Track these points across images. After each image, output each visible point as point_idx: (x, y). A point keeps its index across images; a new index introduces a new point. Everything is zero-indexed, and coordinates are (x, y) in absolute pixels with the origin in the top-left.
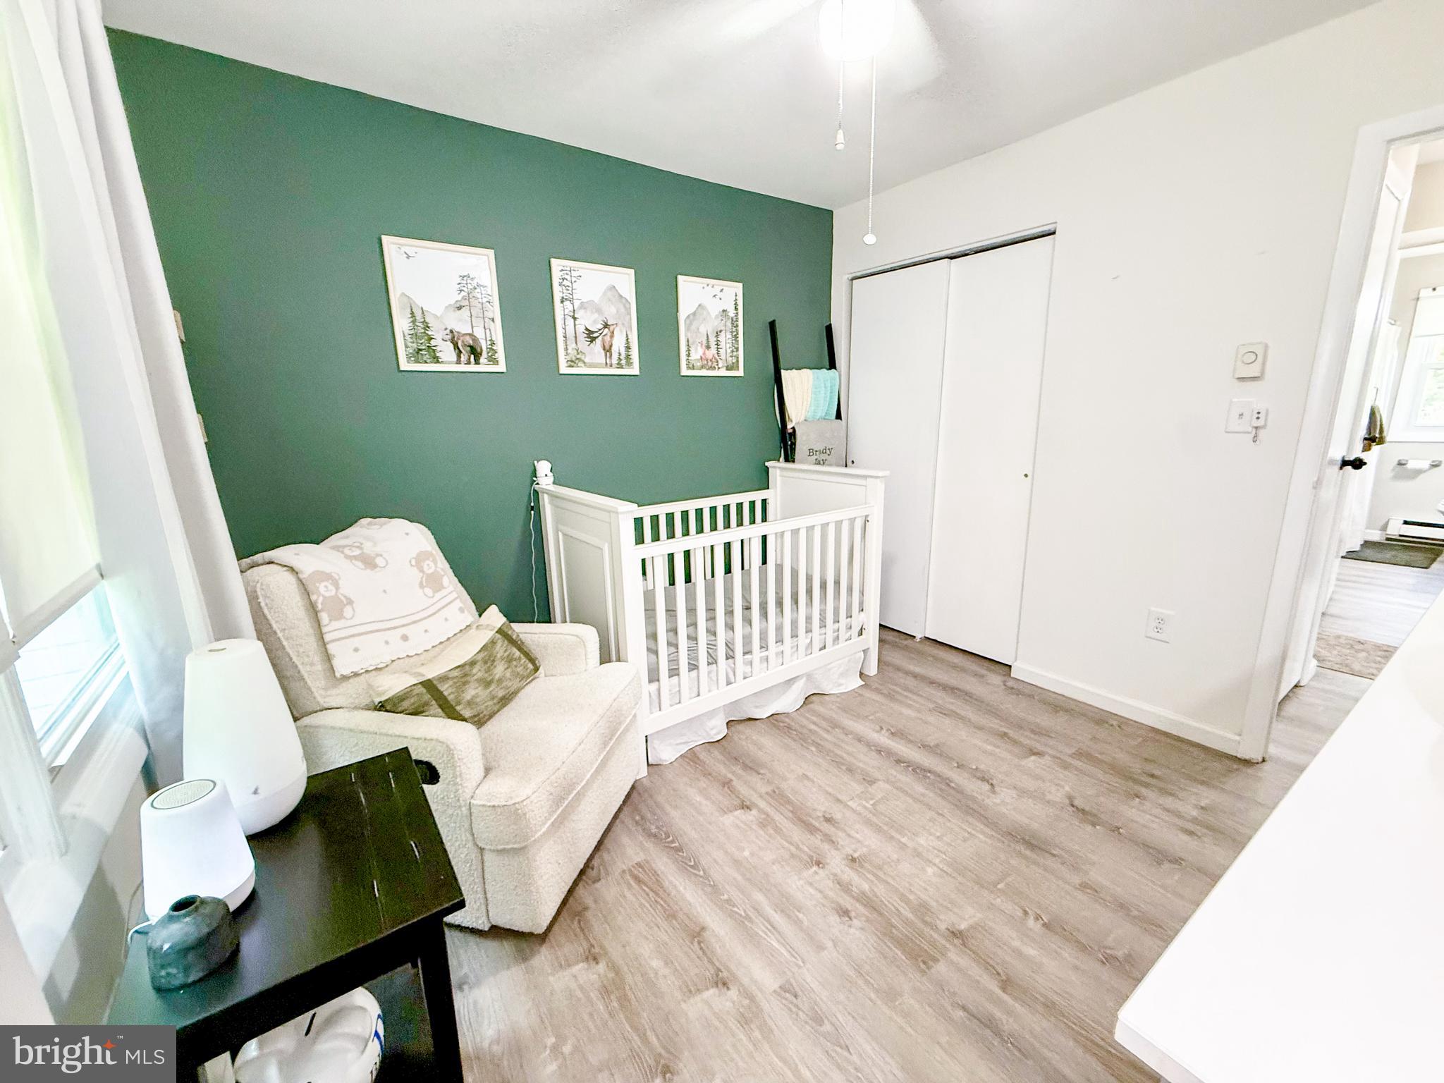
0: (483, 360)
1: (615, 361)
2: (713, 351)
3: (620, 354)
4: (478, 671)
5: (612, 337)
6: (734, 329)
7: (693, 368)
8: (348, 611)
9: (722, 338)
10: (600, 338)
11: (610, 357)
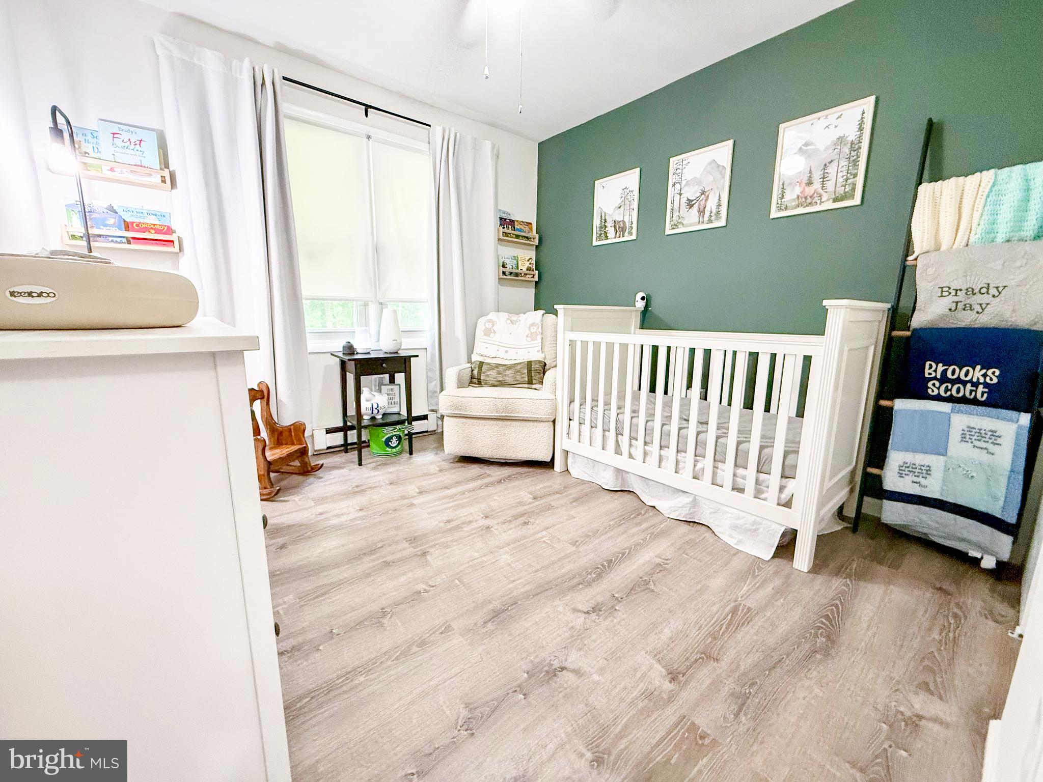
0: (626, 234)
3: (711, 212)
5: (706, 200)
7: (786, 209)
8: (492, 335)
9: (832, 170)
10: (697, 203)
11: (703, 217)
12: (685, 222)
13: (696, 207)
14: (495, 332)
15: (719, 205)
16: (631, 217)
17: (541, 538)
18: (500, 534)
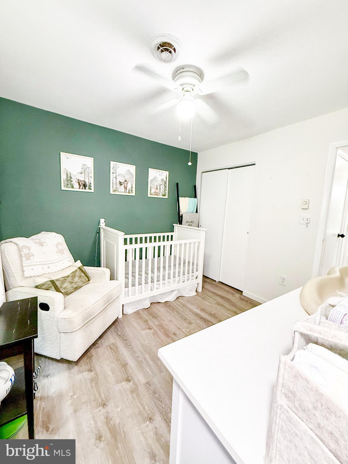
0: (87, 188)
1: (128, 191)
2: (158, 190)
3: (129, 189)
4: (69, 279)
5: (127, 184)
6: (165, 184)
7: (152, 195)
8: (32, 258)
9: (161, 187)
10: (124, 184)
11: (126, 190)
12: (119, 190)
13: (123, 185)
14: (33, 255)
15: (132, 188)
16: (90, 180)
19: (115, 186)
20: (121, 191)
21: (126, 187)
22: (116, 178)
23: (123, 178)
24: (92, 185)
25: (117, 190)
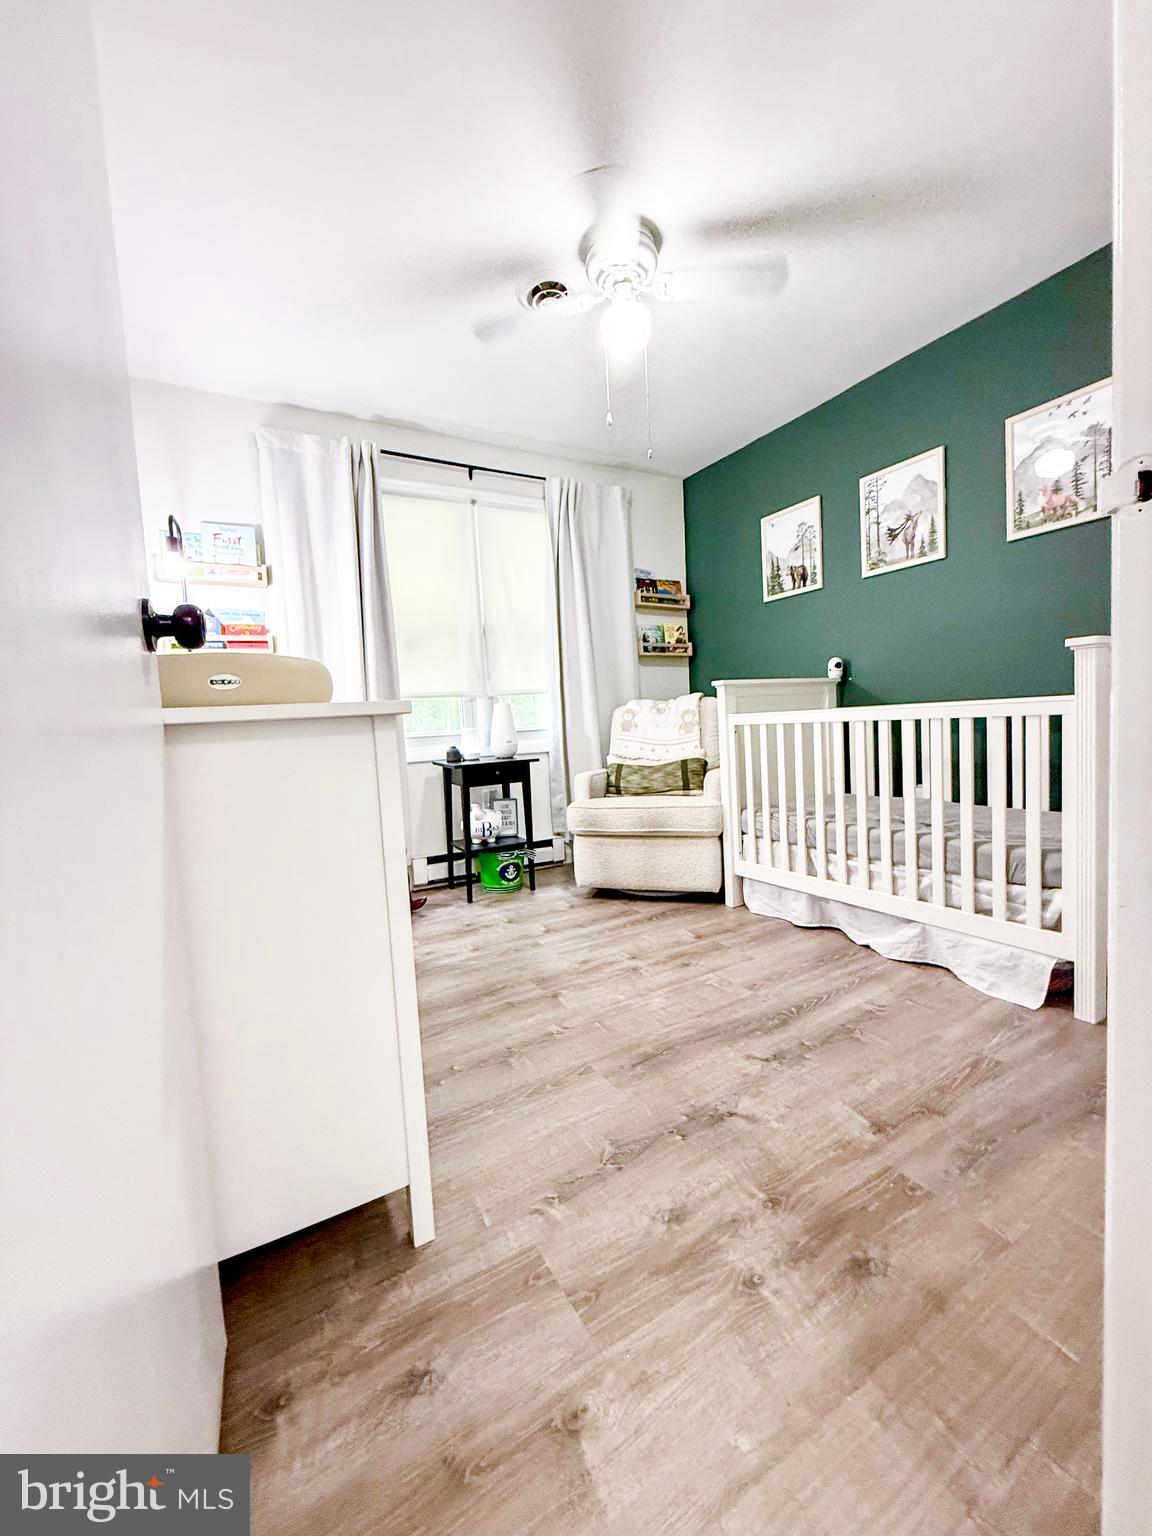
0: (808, 582)
1: (917, 550)
2: (1067, 492)
5: (914, 528)
7: (1028, 527)
8: (633, 729)
9: (1087, 467)
10: (902, 533)
11: (912, 549)
12: (888, 559)
13: (900, 537)
14: (636, 726)
15: (933, 532)
16: (814, 561)
17: (705, 981)
18: (652, 976)
19: (874, 549)
20: (897, 557)
21: (909, 539)
22: (878, 524)
23: (899, 512)
24: (819, 571)
25: (881, 560)
